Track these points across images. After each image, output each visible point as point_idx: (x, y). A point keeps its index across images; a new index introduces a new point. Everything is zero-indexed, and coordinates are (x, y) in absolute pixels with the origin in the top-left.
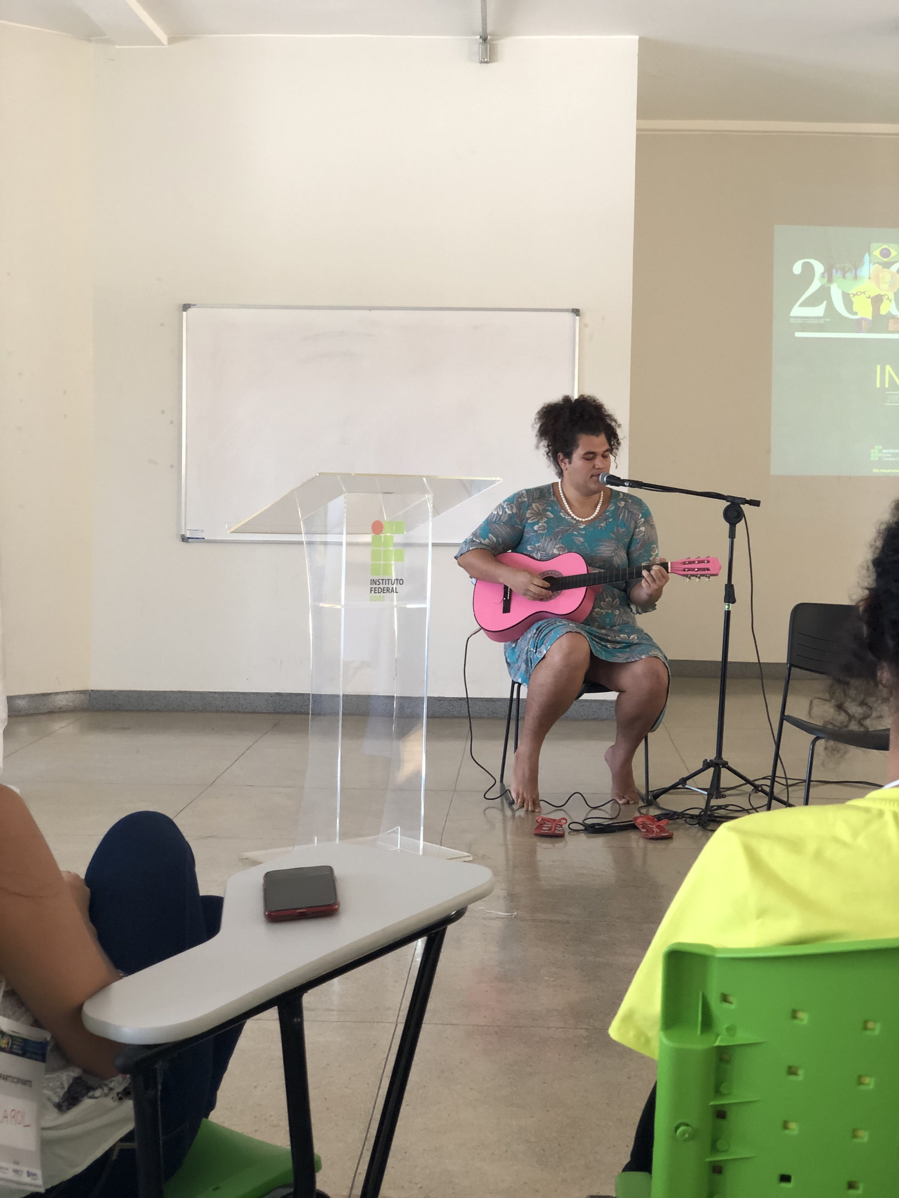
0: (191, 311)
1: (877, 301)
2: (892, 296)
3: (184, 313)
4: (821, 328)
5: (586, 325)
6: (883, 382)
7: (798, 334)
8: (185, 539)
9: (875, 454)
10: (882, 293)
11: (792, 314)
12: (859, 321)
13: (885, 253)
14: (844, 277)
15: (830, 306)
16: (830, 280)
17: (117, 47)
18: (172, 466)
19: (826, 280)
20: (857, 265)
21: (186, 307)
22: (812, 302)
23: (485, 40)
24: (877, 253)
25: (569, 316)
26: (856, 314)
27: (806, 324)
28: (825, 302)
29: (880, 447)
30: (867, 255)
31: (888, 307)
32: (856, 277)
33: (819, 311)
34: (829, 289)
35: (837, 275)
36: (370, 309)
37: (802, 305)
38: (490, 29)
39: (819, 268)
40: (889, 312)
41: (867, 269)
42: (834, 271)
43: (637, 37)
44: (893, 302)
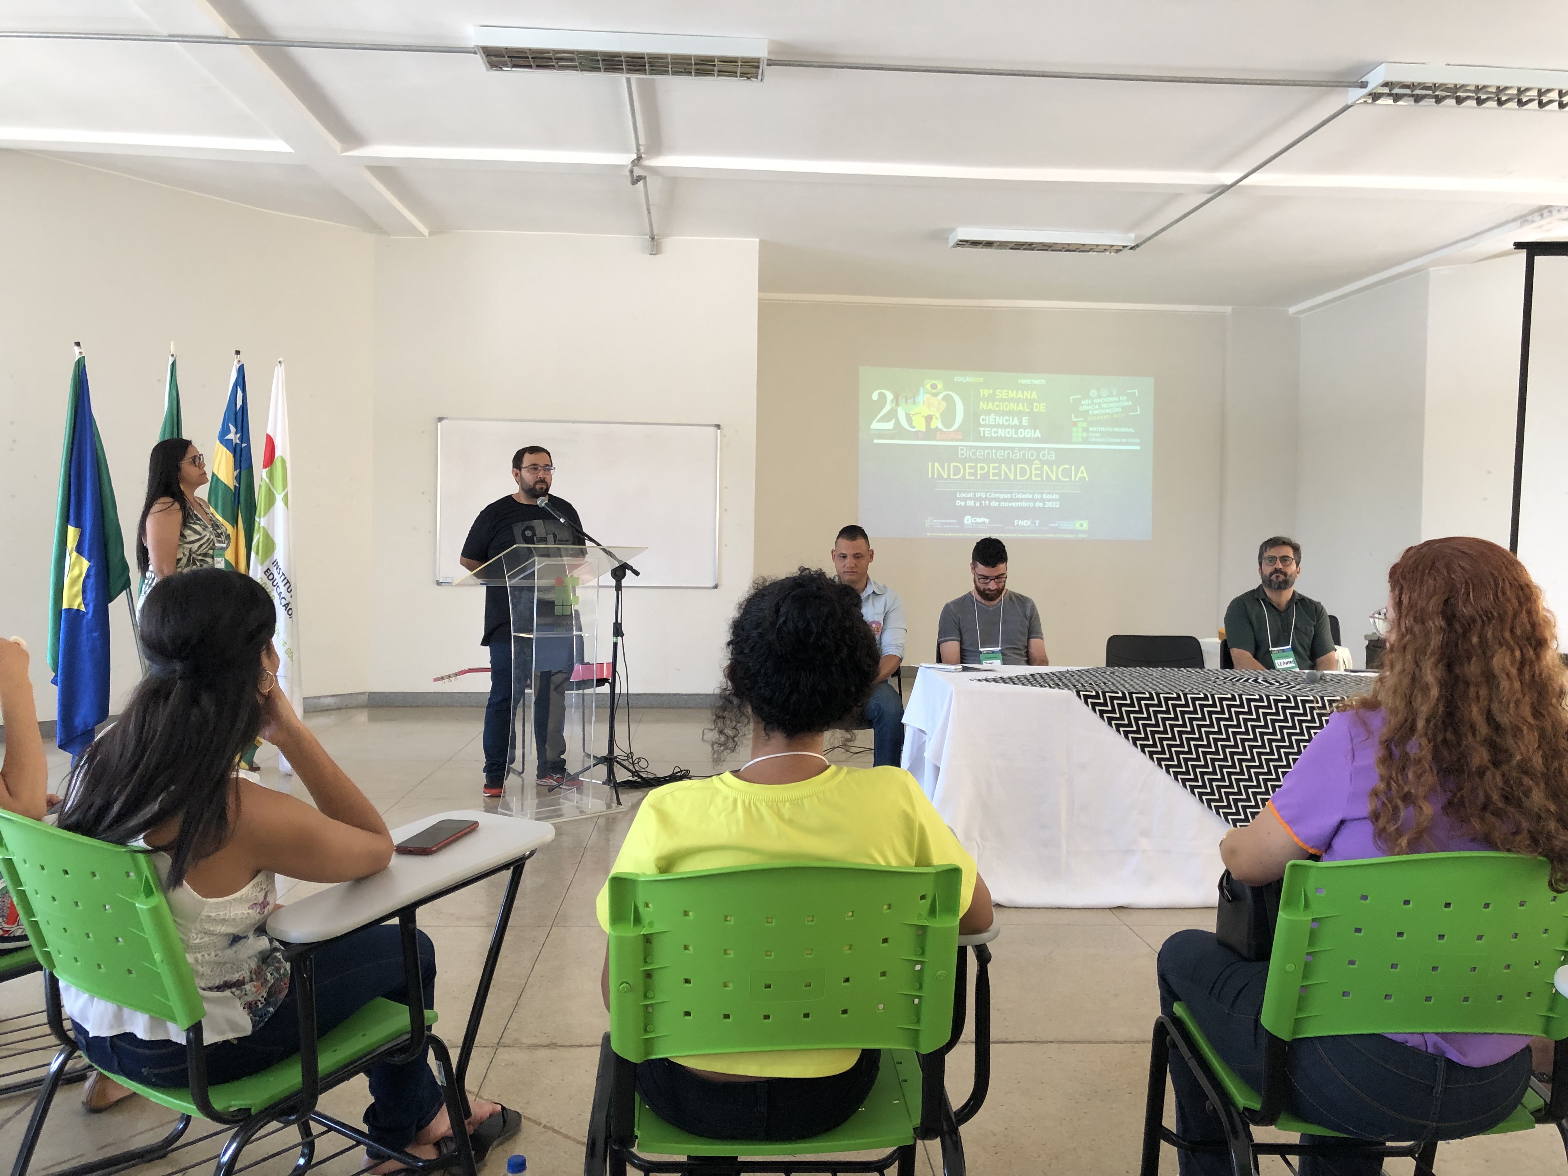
0: (444, 422)
1: (929, 419)
2: (938, 416)
3: (439, 424)
4: (892, 437)
5: (725, 436)
6: (933, 474)
7: (876, 441)
8: (439, 583)
9: (928, 523)
10: (932, 414)
11: (872, 427)
12: (917, 432)
13: (934, 387)
14: (907, 402)
15: (898, 422)
16: (897, 404)
17: (392, 237)
18: (430, 532)
19: (894, 404)
20: (915, 395)
21: (440, 419)
22: (884, 419)
23: (653, 239)
24: (928, 386)
25: (714, 429)
26: (914, 427)
27: (881, 434)
28: (894, 420)
29: (932, 518)
30: (922, 388)
31: (936, 423)
32: (914, 403)
33: (889, 425)
34: (896, 411)
35: (902, 401)
36: (574, 422)
37: (878, 421)
38: (655, 232)
39: (889, 396)
40: (937, 427)
41: (922, 397)
42: (900, 399)
43: (758, 240)
44: (939, 420)
